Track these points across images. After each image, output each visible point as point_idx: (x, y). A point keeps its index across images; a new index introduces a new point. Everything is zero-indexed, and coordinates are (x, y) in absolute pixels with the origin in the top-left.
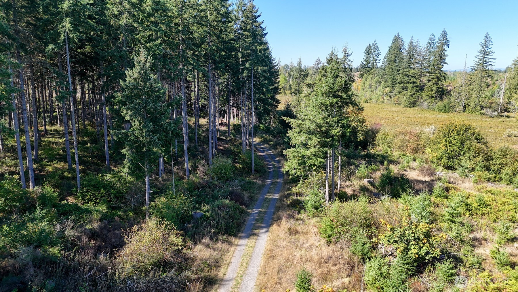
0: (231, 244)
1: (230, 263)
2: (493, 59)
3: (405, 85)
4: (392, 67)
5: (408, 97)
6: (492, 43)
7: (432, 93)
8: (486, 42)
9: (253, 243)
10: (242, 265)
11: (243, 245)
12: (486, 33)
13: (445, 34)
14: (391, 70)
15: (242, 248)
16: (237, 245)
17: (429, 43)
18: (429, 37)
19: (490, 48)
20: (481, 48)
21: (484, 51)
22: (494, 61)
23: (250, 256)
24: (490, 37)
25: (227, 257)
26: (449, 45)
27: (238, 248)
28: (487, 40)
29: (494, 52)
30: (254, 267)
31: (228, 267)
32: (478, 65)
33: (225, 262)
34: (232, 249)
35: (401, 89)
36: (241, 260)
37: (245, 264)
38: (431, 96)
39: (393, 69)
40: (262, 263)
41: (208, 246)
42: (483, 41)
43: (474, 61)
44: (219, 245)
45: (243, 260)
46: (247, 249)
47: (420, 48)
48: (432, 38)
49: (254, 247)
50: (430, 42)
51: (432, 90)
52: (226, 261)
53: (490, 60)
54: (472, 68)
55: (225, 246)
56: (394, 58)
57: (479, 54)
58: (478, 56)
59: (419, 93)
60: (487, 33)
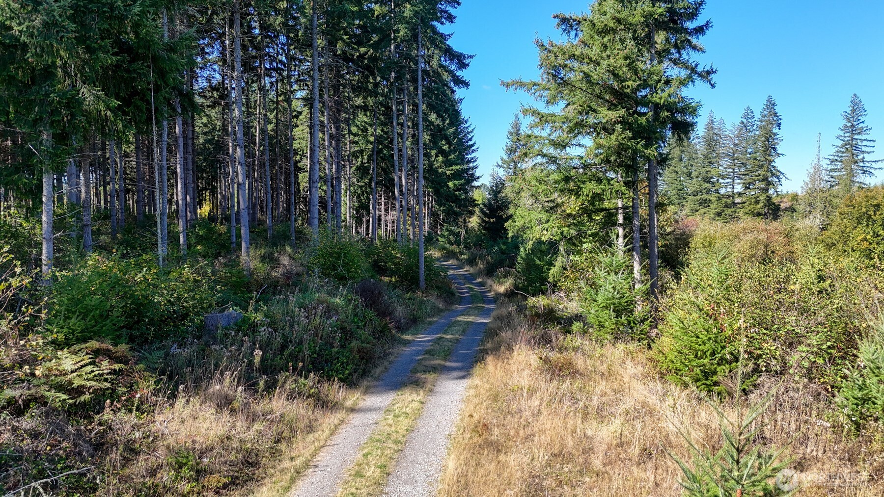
0: (324, 404)
1: (307, 465)
2: (870, 141)
3: (705, 197)
4: (676, 169)
5: (712, 216)
6: (866, 113)
7: (759, 206)
8: (854, 111)
9: (415, 405)
10: (359, 474)
11: (375, 410)
12: (852, 95)
13: (771, 105)
14: (674, 175)
15: (371, 417)
16: (352, 410)
17: (742, 123)
18: (742, 113)
19: (863, 122)
20: (844, 122)
21: (853, 126)
22: (871, 144)
23: (396, 442)
24: (861, 102)
25: (302, 447)
26: (780, 124)
27: (356, 419)
28: (856, 109)
29: (870, 129)
30: (412, 481)
31: (293, 481)
32: (843, 152)
33: (286, 464)
34: (331, 419)
35: (698, 205)
36: (360, 456)
37: (372, 472)
38: (756, 211)
39: (677, 173)
40: (452, 464)
41: (225, 403)
42: (849, 110)
43: (833, 145)
44: (278, 404)
45: (366, 455)
46: (390, 422)
47: (726, 133)
48: (748, 114)
49: (418, 415)
50: (745, 120)
51: (757, 202)
52: (292, 459)
53: (865, 143)
54: (831, 157)
55: (299, 410)
56: (679, 153)
57: (842, 133)
58: (841, 136)
59: (733, 210)
60: (855, 95)
